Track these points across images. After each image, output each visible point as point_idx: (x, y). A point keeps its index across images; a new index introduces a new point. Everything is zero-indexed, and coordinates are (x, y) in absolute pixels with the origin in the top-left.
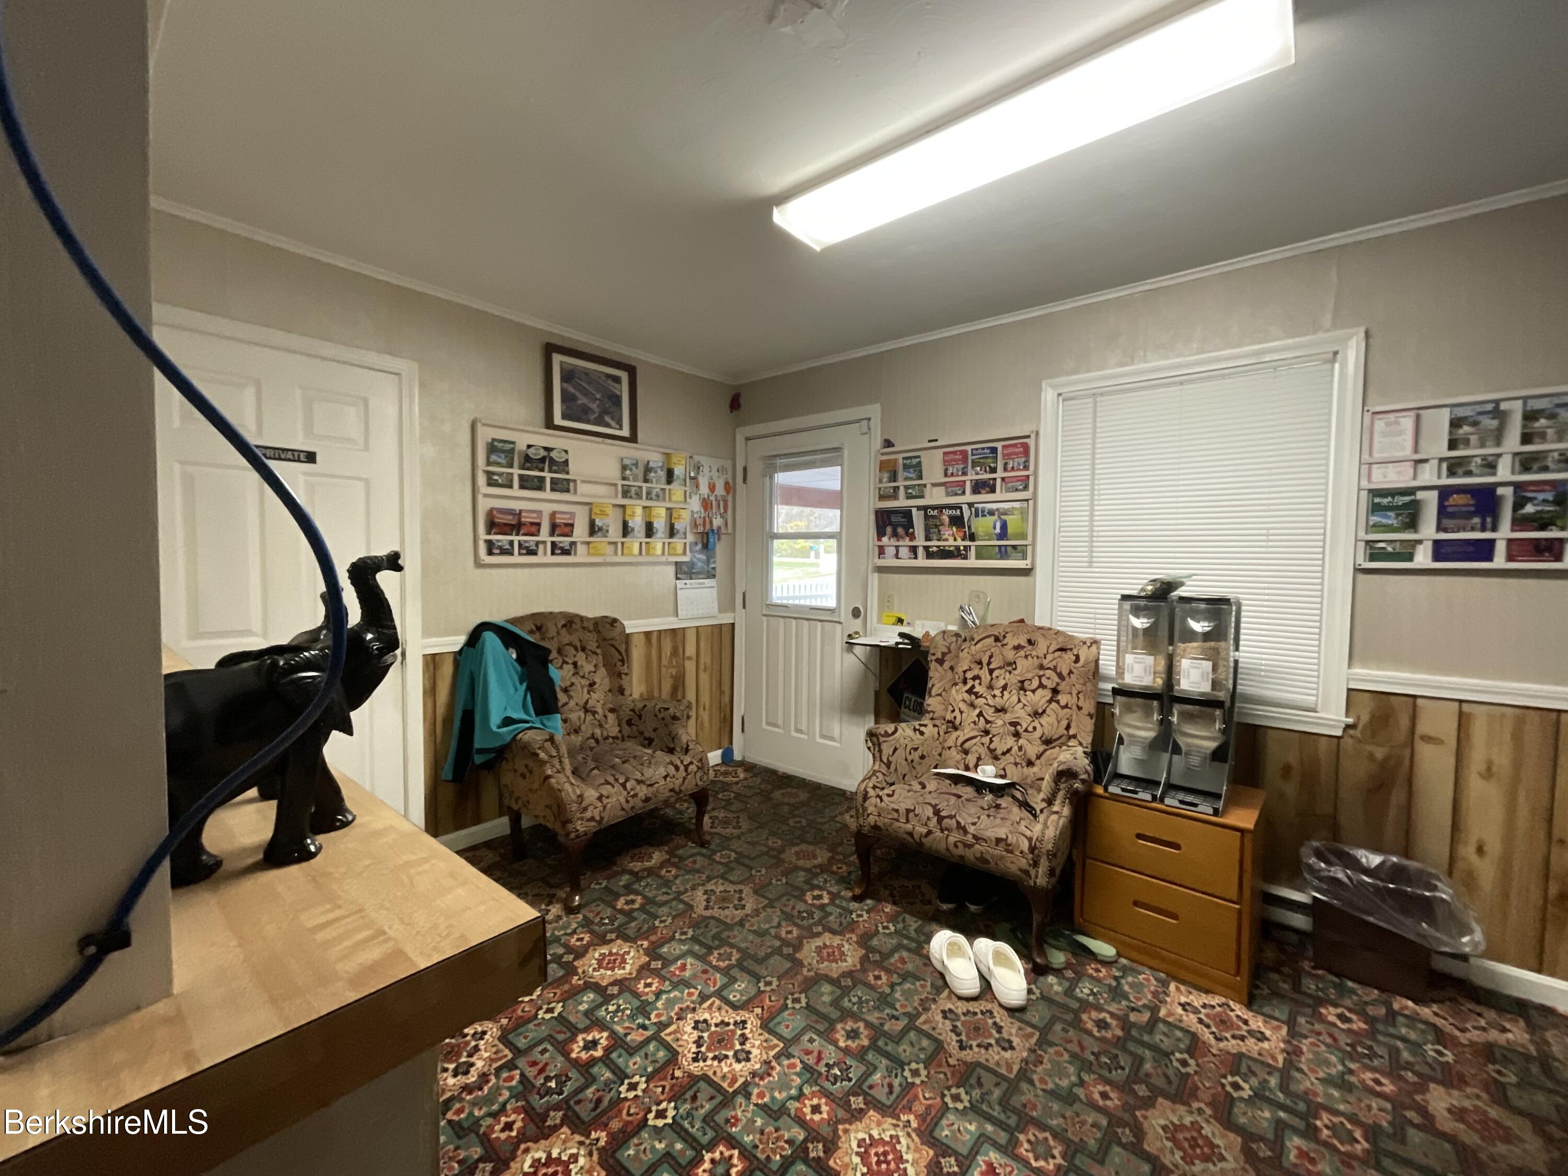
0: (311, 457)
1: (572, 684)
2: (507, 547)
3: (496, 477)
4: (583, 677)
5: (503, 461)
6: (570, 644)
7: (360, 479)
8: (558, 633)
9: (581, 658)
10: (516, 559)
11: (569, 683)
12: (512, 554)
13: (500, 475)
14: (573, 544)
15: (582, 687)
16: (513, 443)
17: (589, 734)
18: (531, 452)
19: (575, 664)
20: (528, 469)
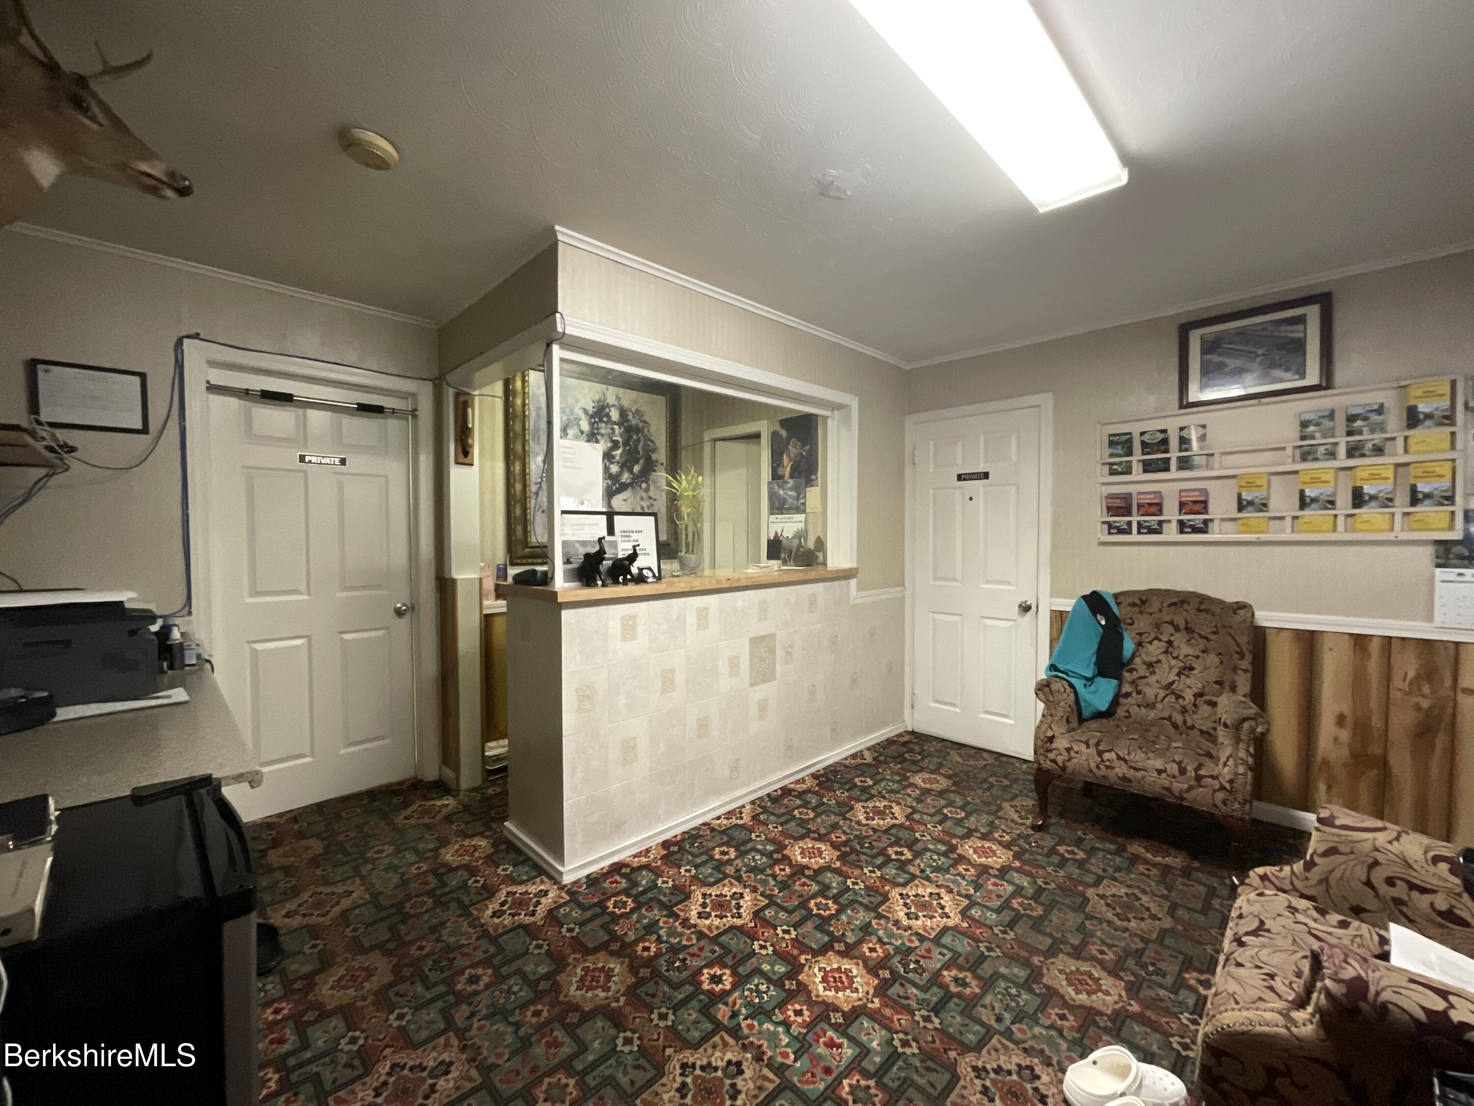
0: (986, 475)
1: (1159, 661)
2: (1125, 527)
3: (1115, 467)
4: (1176, 658)
5: (1120, 452)
6: (1171, 623)
7: (1013, 485)
8: (1161, 610)
9: (1179, 640)
10: (1134, 537)
11: (1154, 659)
12: (1130, 533)
13: (1120, 463)
14: (1206, 522)
15: (1171, 668)
16: (1130, 434)
17: (1166, 714)
18: (1146, 438)
19: (1170, 643)
20: (1148, 454)
